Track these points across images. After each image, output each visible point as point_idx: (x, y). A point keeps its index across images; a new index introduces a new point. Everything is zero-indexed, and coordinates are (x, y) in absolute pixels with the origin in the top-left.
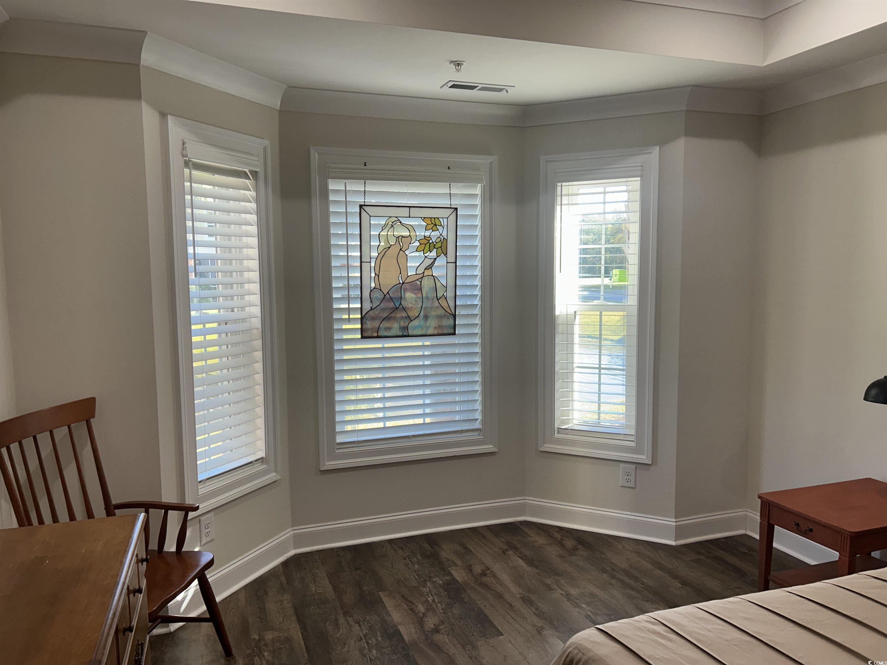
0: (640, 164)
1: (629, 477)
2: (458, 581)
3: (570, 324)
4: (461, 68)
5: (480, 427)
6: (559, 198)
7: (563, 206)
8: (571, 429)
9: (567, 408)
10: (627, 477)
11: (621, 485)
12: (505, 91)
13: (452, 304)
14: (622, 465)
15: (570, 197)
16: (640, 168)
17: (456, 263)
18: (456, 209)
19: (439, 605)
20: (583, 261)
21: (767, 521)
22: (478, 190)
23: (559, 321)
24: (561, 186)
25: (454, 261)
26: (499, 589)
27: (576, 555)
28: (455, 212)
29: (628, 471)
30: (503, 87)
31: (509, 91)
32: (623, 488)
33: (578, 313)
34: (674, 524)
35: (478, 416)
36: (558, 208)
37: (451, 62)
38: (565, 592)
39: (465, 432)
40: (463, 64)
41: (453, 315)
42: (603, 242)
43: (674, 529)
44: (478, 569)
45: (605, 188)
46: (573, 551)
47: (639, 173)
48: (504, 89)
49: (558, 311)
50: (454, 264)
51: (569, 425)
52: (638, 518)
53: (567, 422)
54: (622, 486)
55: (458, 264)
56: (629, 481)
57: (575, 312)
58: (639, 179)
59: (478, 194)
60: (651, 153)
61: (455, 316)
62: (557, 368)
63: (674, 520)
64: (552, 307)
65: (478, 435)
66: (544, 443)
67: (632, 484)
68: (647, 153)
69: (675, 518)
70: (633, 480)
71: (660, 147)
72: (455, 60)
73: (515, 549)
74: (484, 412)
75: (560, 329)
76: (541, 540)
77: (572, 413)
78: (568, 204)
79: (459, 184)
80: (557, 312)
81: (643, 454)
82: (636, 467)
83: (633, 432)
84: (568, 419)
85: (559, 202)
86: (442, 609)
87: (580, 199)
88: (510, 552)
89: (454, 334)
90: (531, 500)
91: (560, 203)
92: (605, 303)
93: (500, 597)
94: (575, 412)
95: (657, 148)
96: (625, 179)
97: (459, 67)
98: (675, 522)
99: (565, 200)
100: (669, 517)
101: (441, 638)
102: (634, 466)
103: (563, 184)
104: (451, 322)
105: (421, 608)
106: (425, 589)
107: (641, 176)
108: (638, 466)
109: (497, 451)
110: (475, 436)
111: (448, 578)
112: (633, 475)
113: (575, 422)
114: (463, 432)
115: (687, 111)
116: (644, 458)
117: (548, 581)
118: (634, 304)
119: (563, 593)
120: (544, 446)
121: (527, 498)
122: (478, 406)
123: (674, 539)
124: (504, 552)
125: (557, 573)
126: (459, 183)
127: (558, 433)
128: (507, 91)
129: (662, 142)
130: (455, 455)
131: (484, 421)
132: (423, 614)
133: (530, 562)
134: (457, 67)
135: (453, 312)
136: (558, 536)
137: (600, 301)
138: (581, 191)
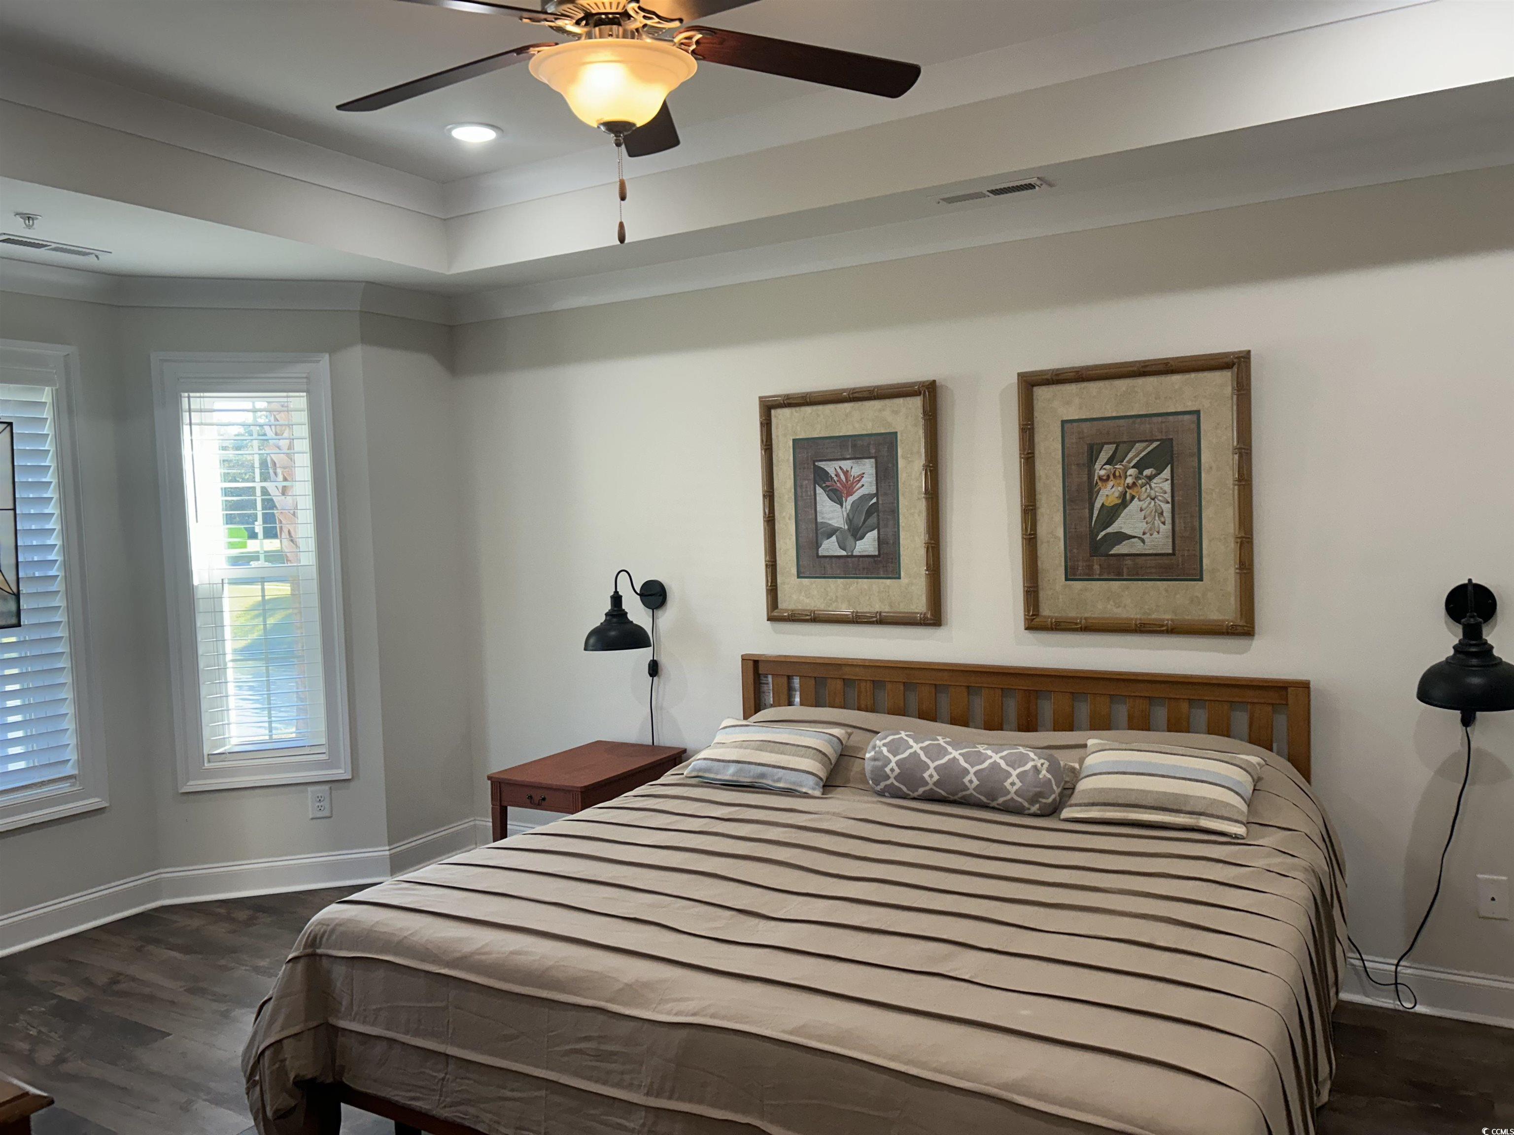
0: (304, 375)
1: (322, 804)
2: (73, 1001)
3: (216, 599)
4: (33, 223)
5: (75, 772)
6: (186, 415)
7: (193, 426)
8: (229, 753)
9: (221, 723)
10: (318, 804)
11: (311, 817)
12: (93, 256)
13: (11, 578)
14: (310, 789)
15: (203, 413)
16: (305, 380)
17: (14, 509)
18: (10, 424)
19: (53, 1034)
20: (229, 506)
21: (498, 804)
22: (46, 395)
23: (199, 594)
24: (189, 397)
25: (11, 507)
26: (147, 991)
27: (255, 925)
28: (9, 429)
29: (319, 795)
30: (92, 251)
31: (100, 257)
32: (315, 821)
33: (226, 581)
34: (387, 853)
35: (71, 755)
36: (186, 429)
37: (17, 214)
38: (251, 966)
39: (48, 784)
40: (37, 219)
41: (14, 594)
42: (258, 478)
43: (388, 861)
44: (102, 980)
45: (253, 403)
46: (250, 922)
47: (305, 387)
48: (92, 254)
49: (197, 579)
50: (12, 512)
51: (226, 748)
52: (339, 857)
53: (223, 742)
54: (312, 819)
55: (18, 512)
56: (322, 809)
57: (223, 580)
58: (305, 394)
59: (46, 403)
60: (318, 362)
61: (17, 596)
62: (201, 665)
63: (387, 848)
64: (187, 574)
65: (70, 786)
66: (188, 780)
67: (326, 813)
68: (314, 362)
69: (389, 845)
70: (327, 806)
71: (330, 356)
72: (25, 212)
73: (157, 942)
74: (81, 747)
75: (201, 606)
76: (196, 922)
77: (229, 728)
78: (201, 424)
79: (11, 385)
80: (196, 582)
81: (339, 768)
82: (330, 788)
83: (323, 741)
84: (224, 738)
85: (186, 419)
86: (59, 1037)
87: (216, 417)
88: (151, 948)
89: (19, 625)
90: (168, 873)
91: (188, 421)
92: (267, 564)
93: (151, 998)
94: (232, 727)
95: (327, 356)
96: (285, 394)
97: (31, 222)
98: (389, 850)
99: (196, 417)
100: (380, 845)
101: (73, 1066)
102: (326, 787)
103: (192, 394)
104: (12, 606)
105: (24, 1046)
106: (17, 1024)
107: (308, 391)
108: (333, 785)
109: (107, 805)
110: (65, 787)
111: (54, 1001)
112: (328, 800)
113: (234, 741)
114: (45, 785)
115: (361, 311)
116: (342, 773)
117: (223, 962)
118: (311, 564)
119: (247, 968)
120: (188, 784)
121: (162, 871)
122: (70, 739)
123: (389, 873)
124: (139, 949)
125: (233, 950)
126: (12, 383)
127: (209, 761)
128: (97, 256)
129: (333, 349)
130: (32, 823)
131: (81, 762)
132: (29, 1050)
133: (186, 950)
134: (27, 222)
135: (15, 590)
136: (222, 911)
137: (259, 562)
138: (216, 407)
